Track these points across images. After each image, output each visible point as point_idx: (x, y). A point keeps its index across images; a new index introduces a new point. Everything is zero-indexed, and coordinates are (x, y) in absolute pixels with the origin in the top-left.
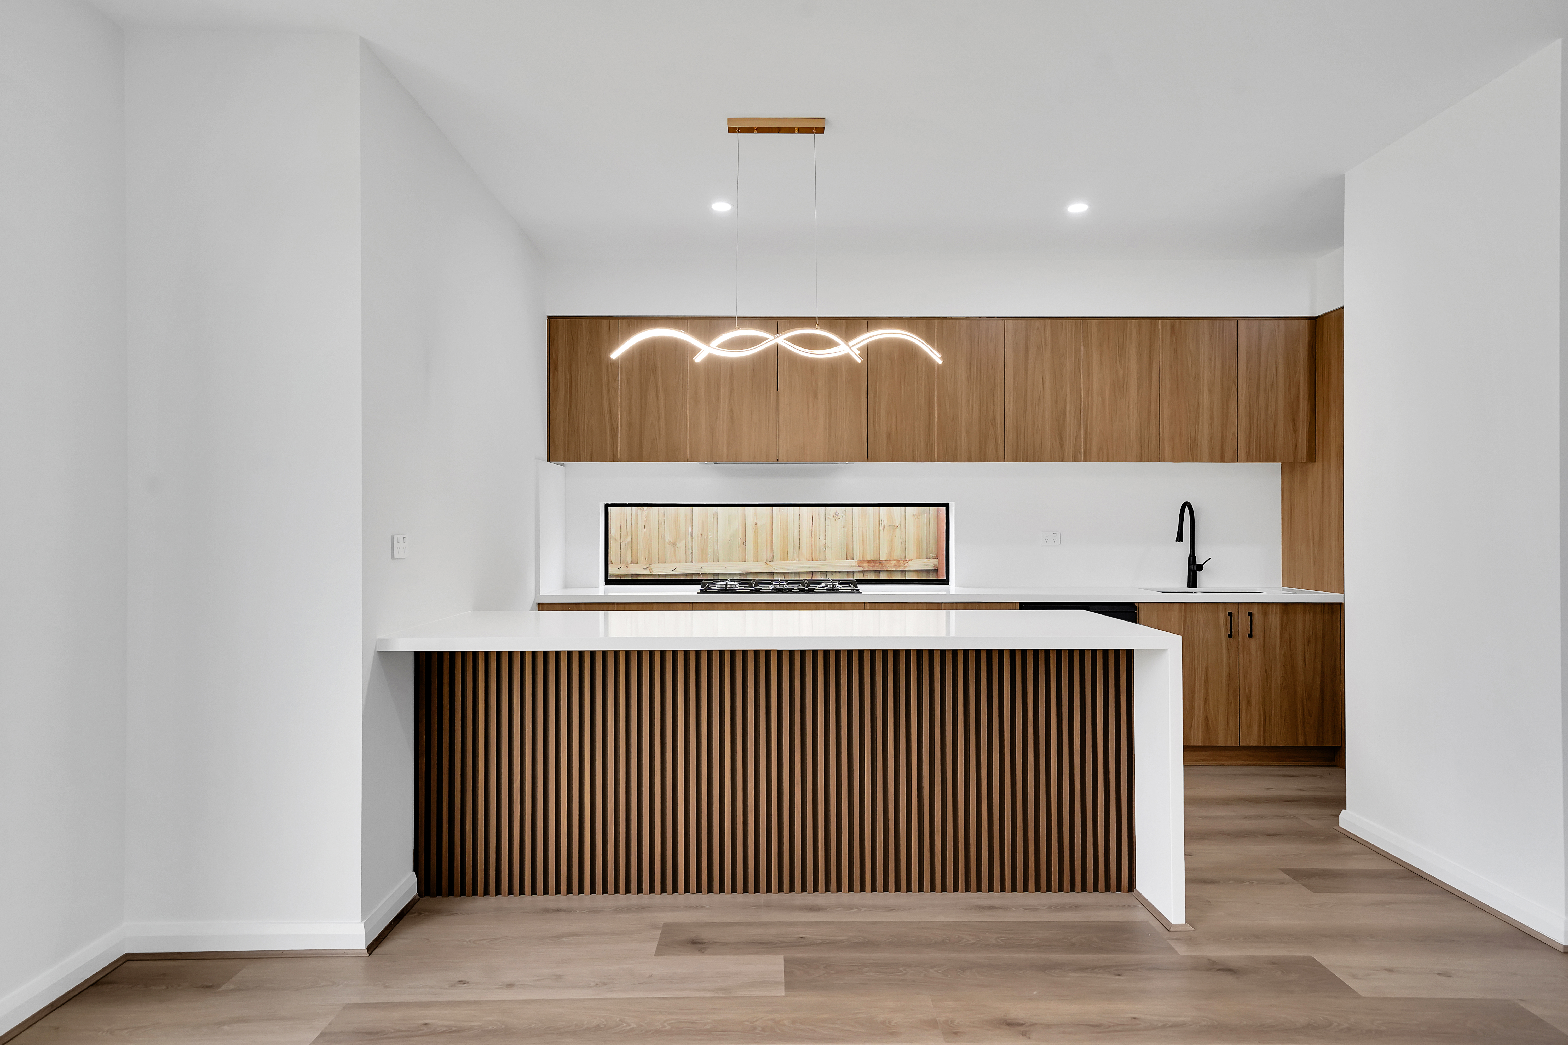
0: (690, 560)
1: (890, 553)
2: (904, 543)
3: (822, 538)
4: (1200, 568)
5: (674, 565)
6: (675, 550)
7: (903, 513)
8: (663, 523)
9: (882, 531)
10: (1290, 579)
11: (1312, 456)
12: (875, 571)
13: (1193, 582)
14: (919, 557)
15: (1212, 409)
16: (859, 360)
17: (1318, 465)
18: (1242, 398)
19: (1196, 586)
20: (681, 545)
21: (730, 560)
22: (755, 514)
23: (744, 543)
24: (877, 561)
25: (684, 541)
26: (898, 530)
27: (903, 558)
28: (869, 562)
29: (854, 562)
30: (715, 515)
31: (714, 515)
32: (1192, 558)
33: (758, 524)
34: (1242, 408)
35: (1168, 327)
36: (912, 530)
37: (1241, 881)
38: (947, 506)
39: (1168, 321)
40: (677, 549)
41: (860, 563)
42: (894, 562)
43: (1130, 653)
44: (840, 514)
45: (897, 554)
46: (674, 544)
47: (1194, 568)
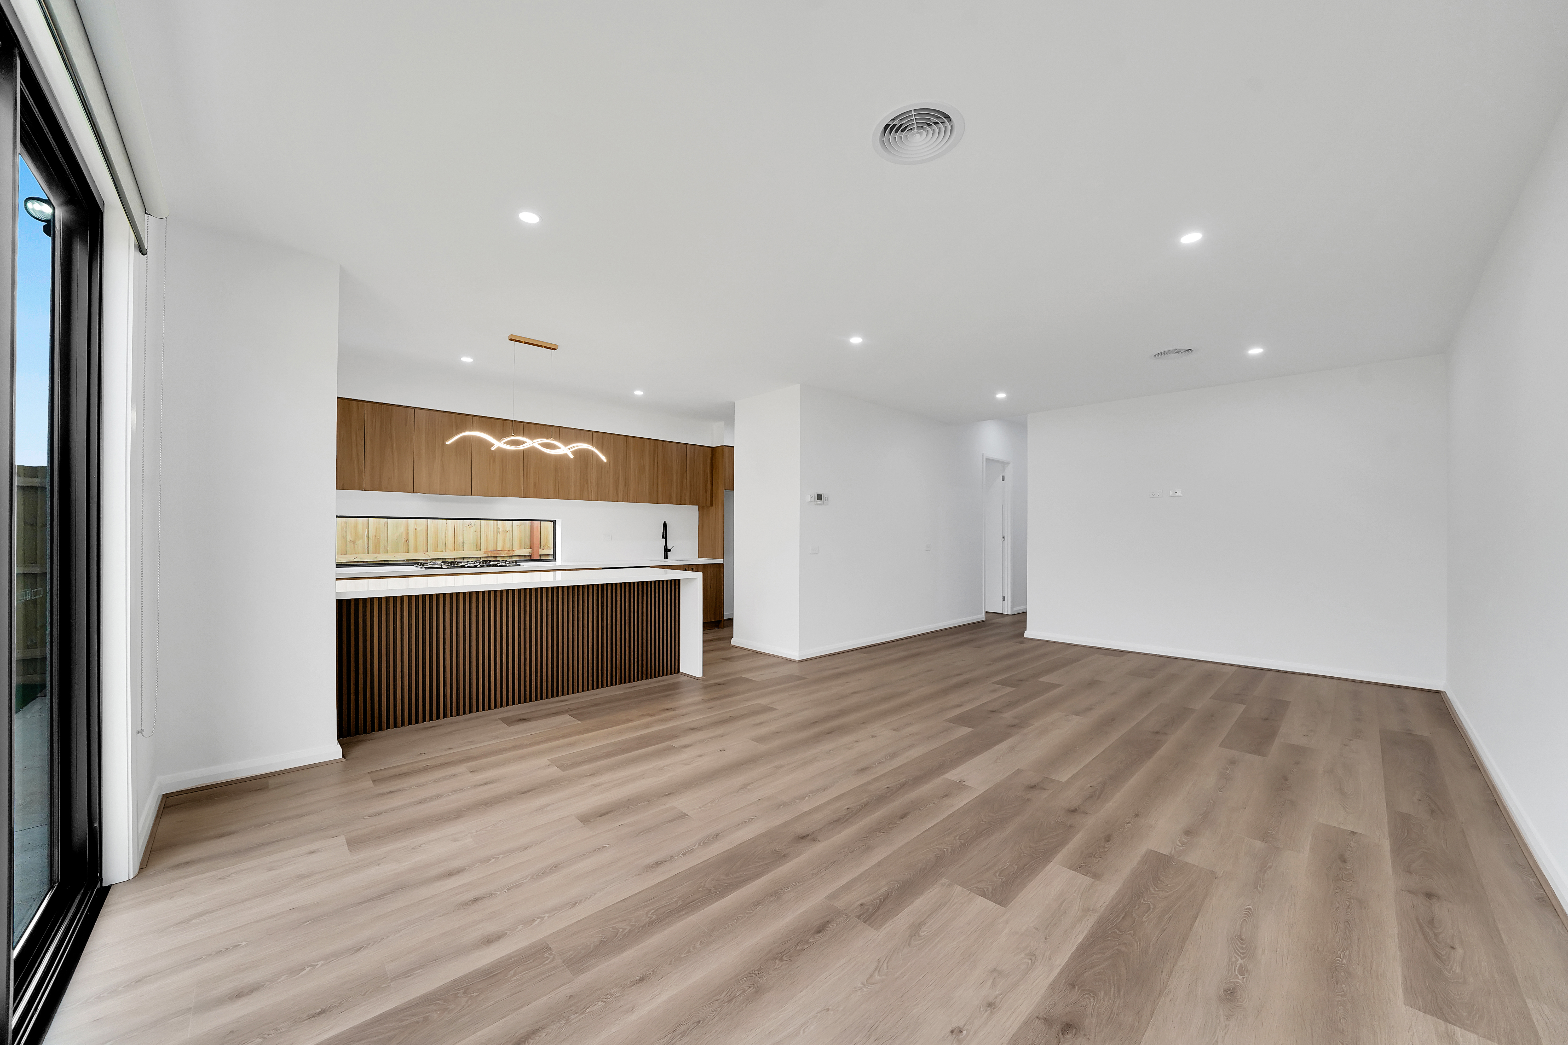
0: (366, 552)
1: (503, 547)
2: (511, 541)
3: (461, 538)
4: (670, 550)
5: (356, 556)
6: (354, 547)
7: (511, 524)
8: (345, 528)
9: (498, 534)
10: (701, 555)
11: (712, 505)
12: (494, 557)
13: (666, 557)
14: (520, 548)
15: (677, 482)
16: (572, 456)
17: (714, 507)
18: (688, 478)
19: (667, 558)
20: (360, 542)
21: (397, 552)
22: (416, 523)
23: (407, 541)
24: (496, 551)
25: (362, 540)
26: (508, 533)
27: (511, 549)
28: (491, 552)
29: (482, 551)
30: (387, 523)
31: (385, 523)
32: (666, 546)
33: (417, 529)
34: (688, 482)
35: (661, 445)
36: (516, 534)
37: (711, 664)
38: (555, 522)
39: (661, 442)
40: (356, 545)
41: (486, 552)
42: (506, 552)
43: (679, 580)
44: (473, 524)
45: (508, 547)
46: (354, 542)
47: (667, 550)
